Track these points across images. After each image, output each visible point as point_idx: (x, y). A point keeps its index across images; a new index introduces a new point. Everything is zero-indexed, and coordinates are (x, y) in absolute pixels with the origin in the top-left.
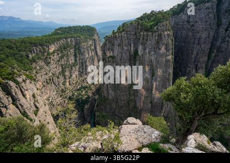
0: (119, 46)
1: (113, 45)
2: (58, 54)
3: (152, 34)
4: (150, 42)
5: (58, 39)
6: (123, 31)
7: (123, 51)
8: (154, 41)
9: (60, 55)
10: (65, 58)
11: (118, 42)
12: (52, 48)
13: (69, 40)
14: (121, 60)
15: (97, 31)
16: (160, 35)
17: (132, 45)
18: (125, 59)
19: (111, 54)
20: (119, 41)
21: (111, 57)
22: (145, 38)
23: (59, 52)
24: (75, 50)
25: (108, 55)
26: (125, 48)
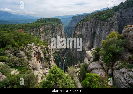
0: (86, 29)
1: (82, 28)
2: (44, 33)
3: (108, 23)
4: (106, 27)
5: (44, 25)
6: (88, 20)
7: (88, 32)
8: (108, 26)
9: (45, 34)
12: (41, 30)
13: (49, 25)
14: (86, 36)
15: (62, 21)
16: (112, 23)
17: (93, 28)
18: (89, 36)
19: (80, 33)
20: (86, 26)
21: (80, 35)
22: (102, 25)
23: (44, 32)
24: (52, 31)
25: (78, 34)
26: (89, 30)
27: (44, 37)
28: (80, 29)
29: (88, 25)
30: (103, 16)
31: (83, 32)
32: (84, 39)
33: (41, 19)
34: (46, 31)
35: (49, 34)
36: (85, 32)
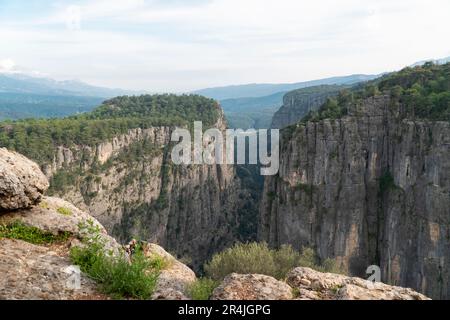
0: (331, 156)
1: (313, 152)
2: (119, 171)
6: (345, 112)
7: (347, 173)
10: (136, 183)
11: (330, 144)
12: (106, 152)
14: (337, 199)
18: (351, 199)
19: (304, 180)
20: (333, 141)
23: (122, 166)
24: (164, 163)
25: (293, 183)
26: (353, 164)
28: (303, 158)
29: (342, 133)
30: (429, 92)
31: (317, 173)
32: (325, 211)
34: (130, 161)
35: (144, 175)
36: (328, 172)
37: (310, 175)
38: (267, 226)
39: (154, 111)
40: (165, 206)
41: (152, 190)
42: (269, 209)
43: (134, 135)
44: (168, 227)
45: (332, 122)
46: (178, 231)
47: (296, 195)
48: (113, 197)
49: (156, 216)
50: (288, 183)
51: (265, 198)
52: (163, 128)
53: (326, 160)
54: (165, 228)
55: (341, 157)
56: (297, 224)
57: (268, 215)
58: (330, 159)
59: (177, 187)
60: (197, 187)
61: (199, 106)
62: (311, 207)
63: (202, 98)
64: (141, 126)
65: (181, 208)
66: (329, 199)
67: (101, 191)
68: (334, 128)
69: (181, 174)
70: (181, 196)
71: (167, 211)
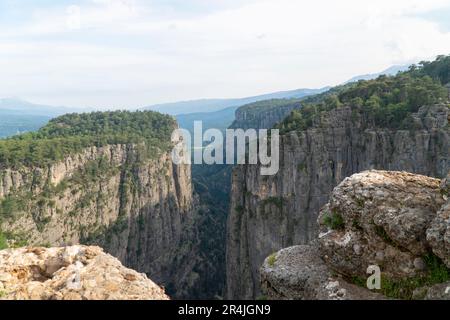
0: (300, 167)
1: (281, 164)
2: (74, 193)
3: (412, 136)
4: (406, 157)
6: (310, 124)
8: (420, 154)
9: (77, 196)
10: (93, 205)
11: (298, 156)
12: (59, 174)
19: (273, 193)
21: (271, 200)
22: (384, 145)
23: (77, 187)
24: (122, 182)
25: (262, 196)
26: (321, 174)
27: (71, 214)
29: (309, 145)
30: (387, 103)
31: (285, 185)
32: (296, 223)
33: (68, 119)
34: (86, 182)
35: (100, 196)
36: (297, 184)
37: (280, 187)
38: (237, 241)
39: (107, 128)
40: (124, 227)
41: (110, 211)
42: (238, 224)
43: (89, 154)
44: (128, 250)
45: (299, 134)
46: (139, 253)
47: (267, 209)
48: (69, 221)
49: (115, 238)
50: (257, 197)
51: (233, 213)
52: (119, 145)
53: (295, 172)
54: (125, 251)
55: (309, 168)
56: (268, 238)
57: (238, 230)
58: (298, 171)
59: (136, 207)
60: (157, 206)
61: (154, 122)
62: (282, 219)
63: (157, 114)
64: (96, 144)
65: (141, 229)
66: (299, 210)
67: (55, 215)
68: (301, 140)
69: (140, 192)
70: (141, 216)
71: (126, 233)
